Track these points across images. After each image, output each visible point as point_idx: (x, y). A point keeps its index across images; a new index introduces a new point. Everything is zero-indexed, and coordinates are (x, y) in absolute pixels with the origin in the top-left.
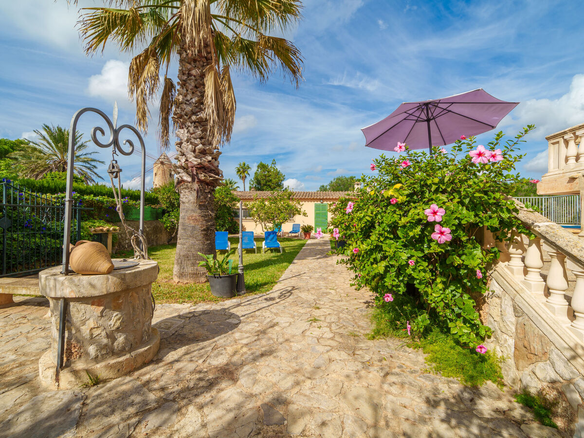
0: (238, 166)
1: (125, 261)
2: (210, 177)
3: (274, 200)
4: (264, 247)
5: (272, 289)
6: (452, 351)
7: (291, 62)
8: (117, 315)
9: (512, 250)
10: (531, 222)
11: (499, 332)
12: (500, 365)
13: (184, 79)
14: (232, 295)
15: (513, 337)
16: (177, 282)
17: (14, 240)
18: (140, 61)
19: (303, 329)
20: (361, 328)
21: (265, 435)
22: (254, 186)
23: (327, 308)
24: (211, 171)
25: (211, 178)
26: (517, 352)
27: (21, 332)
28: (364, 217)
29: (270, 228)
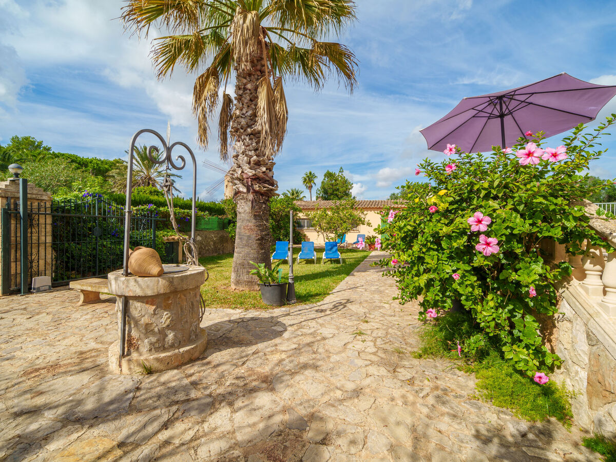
0: (305, 176)
1: (178, 266)
2: (264, 187)
3: (337, 210)
4: (323, 258)
5: (323, 300)
6: (508, 378)
7: (346, 67)
8: (167, 314)
9: (588, 265)
10: (608, 232)
11: (570, 362)
12: (570, 402)
13: (240, 94)
14: (282, 304)
15: (586, 369)
16: (234, 289)
17: (104, 246)
18: (202, 80)
19: (346, 341)
20: (409, 345)
21: (285, 437)
22: (321, 195)
23: (376, 322)
24: (265, 181)
25: (265, 189)
26: (590, 388)
27: (102, 325)
28: (405, 225)
29: (332, 239)
